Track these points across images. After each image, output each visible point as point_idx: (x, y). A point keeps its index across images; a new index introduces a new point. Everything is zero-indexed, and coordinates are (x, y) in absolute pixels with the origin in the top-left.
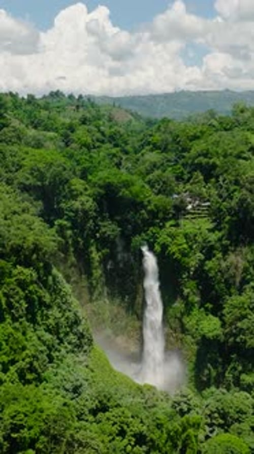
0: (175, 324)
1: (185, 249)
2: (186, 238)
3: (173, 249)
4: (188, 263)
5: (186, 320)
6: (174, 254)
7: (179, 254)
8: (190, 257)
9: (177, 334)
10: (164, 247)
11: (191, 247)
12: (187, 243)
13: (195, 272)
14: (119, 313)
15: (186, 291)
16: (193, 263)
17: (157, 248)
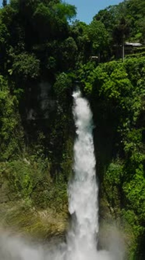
0: (113, 194)
1: (126, 84)
2: (128, 71)
3: (109, 84)
4: (130, 105)
5: (127, 187)
6: (110, 91)
7: (117, 90)
8: (133, 97)
9: (115, 209)
10: (98, 83)
11: (134, 82)
12: (129, 77)
13: (140, 117)
14: (45, 178)
15: (128, 145)
16: (138, 105)
17: (88, 86)
